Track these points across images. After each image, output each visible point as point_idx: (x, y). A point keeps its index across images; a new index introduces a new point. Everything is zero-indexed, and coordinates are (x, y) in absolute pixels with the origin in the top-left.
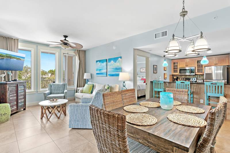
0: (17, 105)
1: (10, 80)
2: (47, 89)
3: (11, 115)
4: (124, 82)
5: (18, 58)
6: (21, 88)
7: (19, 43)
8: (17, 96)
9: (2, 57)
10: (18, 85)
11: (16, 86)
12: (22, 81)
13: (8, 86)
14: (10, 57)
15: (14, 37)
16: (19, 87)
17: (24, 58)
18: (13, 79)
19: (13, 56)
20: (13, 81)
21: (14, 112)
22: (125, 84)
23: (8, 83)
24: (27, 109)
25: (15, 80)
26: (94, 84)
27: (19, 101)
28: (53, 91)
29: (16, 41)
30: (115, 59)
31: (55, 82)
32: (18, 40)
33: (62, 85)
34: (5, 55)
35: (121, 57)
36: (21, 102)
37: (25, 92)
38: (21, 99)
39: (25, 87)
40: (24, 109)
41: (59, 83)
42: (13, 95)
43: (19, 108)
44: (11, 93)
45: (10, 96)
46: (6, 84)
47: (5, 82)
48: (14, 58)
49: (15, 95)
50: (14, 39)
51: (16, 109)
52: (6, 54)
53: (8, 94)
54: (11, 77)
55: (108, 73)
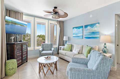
0: (22, 59)
1: (18, 41)
2: (41, 47)
3: (18, 67)
4: (105, 44)
5: (22, 25)
6: (24, 47)
7: (24, 16)
8: (22, 53)
9: (8, 22)
10: (23, 45)
11: (21, 45)
12: (25, 42)
13: (15, 46)
14: (15, 23)
15: (21, 11)
16: (23, 46)
17: (27, 25)
18: (20, 40)
19: (17, 23)
20: (19, 41)
21: (20, 64)
22: (107, 45)
23: (16, 43)
24: (28, 61)
25: (21, 41)
26: (73, 44)
27: (23, 56)
28: (44, 49)
29: (22, 14)
30: (92, 25)
31: (45, 42)
32: (23, 13)
33: (50, 44)
34: (10, 21)
35: (99, 23)
36: (25, 57)
37: (27, 49)
38: (25, 54)
39: (27, 46)
40: (27, 61)
41: (48, 43)
42: (19, 52)
43: (23, 61)
44: (17, 51)
45: (17, 53)
46: (14, 44)
47: (14, 42)
48: (18, 24)
49: (21, 52)
50: (20, 13)
51: (21, 62)
52: (12, 21)
53: (15, 52)
54: (18, 39)
55: (84, 36)
